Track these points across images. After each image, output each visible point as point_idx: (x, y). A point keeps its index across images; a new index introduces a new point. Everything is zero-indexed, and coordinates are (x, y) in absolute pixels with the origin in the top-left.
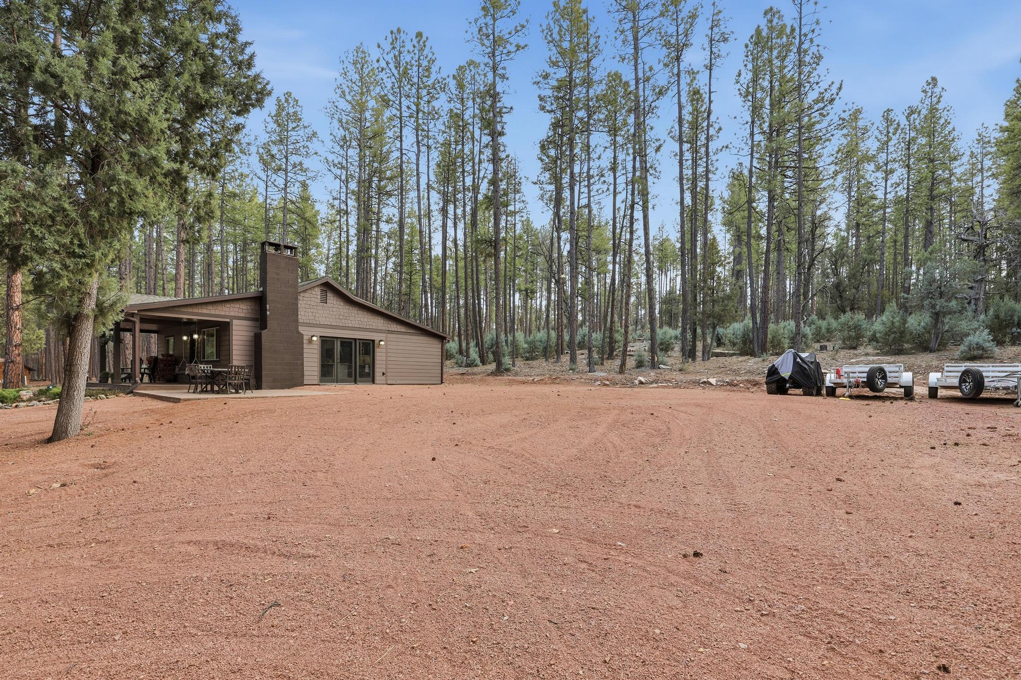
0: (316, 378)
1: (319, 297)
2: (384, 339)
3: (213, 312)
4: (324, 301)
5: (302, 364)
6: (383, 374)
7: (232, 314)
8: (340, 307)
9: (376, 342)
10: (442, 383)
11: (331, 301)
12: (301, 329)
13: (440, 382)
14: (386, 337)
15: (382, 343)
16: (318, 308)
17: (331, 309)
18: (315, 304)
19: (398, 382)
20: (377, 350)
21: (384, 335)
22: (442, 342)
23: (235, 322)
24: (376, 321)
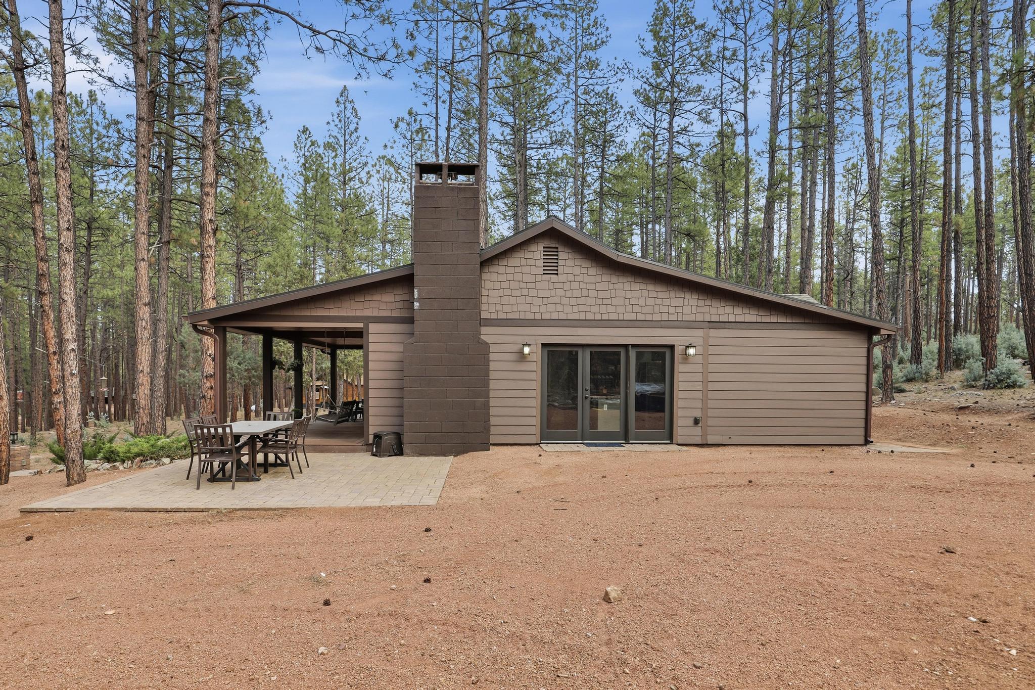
0: (533, 430)
1: (540, 263)
2: (699, 341)
3: (334, 312)
4: (551, 268)
5: (486, 406)
6: (696, 422)
7: (368, 313)
8: (587, 279)
9: (678, 350)
10: (867, 442)
11: (567, 270)
12: (488, 334)
13: (861, 440)
14: (705, 338)
15: (691, 351)
16: (538, 286)
17: (567, 286)
18: (532, 278)
19: (735, 440)
20: (679, 367)
21: (699, 333)
22: (870, 340)
23: (373, 327)
24: (677, 302)
